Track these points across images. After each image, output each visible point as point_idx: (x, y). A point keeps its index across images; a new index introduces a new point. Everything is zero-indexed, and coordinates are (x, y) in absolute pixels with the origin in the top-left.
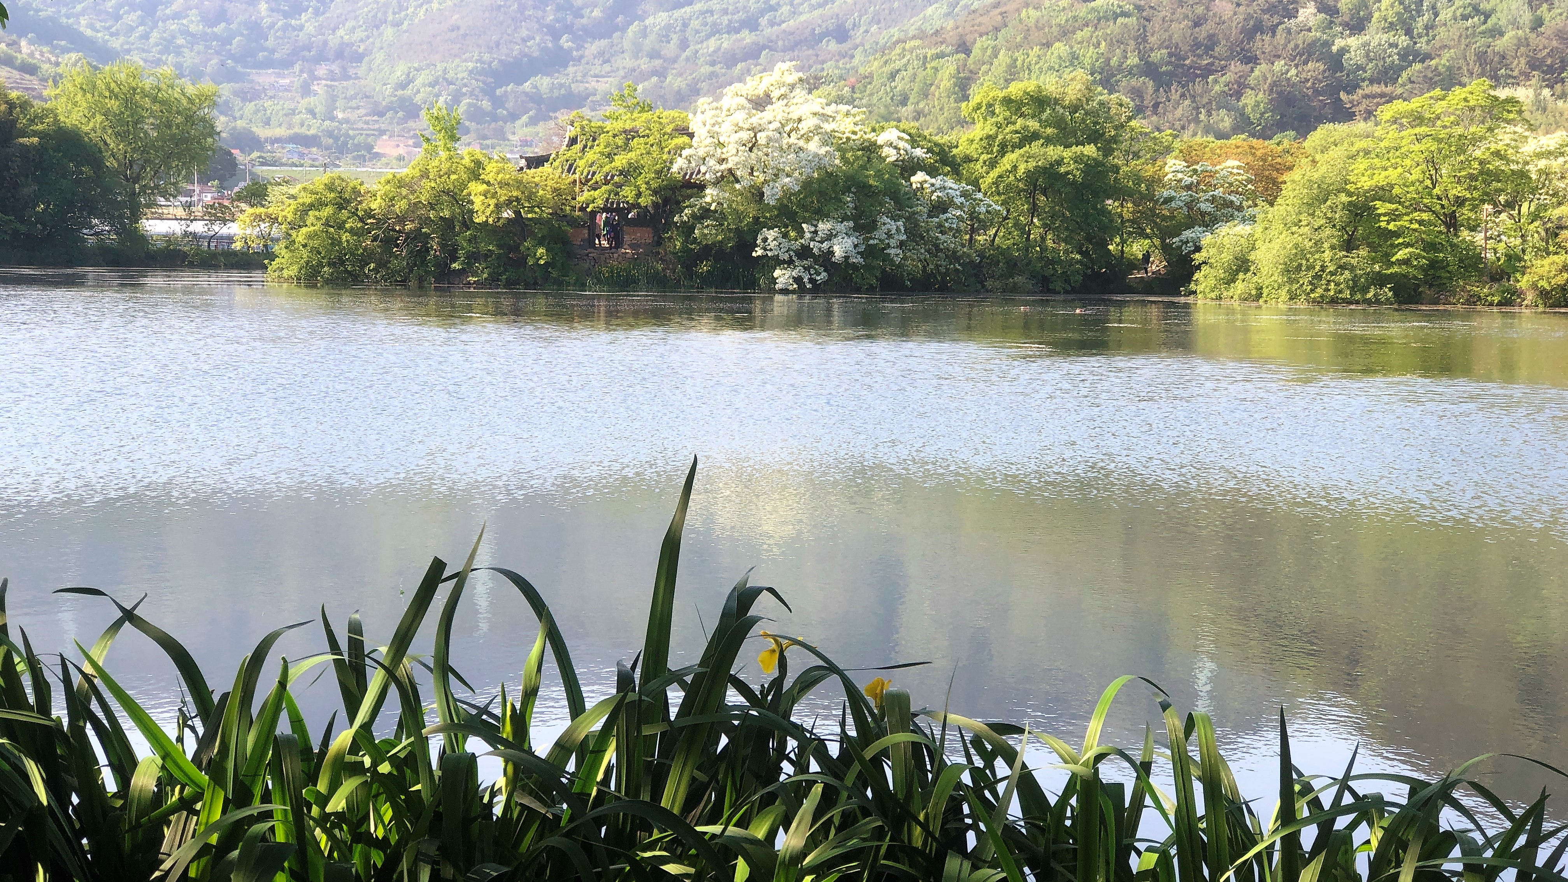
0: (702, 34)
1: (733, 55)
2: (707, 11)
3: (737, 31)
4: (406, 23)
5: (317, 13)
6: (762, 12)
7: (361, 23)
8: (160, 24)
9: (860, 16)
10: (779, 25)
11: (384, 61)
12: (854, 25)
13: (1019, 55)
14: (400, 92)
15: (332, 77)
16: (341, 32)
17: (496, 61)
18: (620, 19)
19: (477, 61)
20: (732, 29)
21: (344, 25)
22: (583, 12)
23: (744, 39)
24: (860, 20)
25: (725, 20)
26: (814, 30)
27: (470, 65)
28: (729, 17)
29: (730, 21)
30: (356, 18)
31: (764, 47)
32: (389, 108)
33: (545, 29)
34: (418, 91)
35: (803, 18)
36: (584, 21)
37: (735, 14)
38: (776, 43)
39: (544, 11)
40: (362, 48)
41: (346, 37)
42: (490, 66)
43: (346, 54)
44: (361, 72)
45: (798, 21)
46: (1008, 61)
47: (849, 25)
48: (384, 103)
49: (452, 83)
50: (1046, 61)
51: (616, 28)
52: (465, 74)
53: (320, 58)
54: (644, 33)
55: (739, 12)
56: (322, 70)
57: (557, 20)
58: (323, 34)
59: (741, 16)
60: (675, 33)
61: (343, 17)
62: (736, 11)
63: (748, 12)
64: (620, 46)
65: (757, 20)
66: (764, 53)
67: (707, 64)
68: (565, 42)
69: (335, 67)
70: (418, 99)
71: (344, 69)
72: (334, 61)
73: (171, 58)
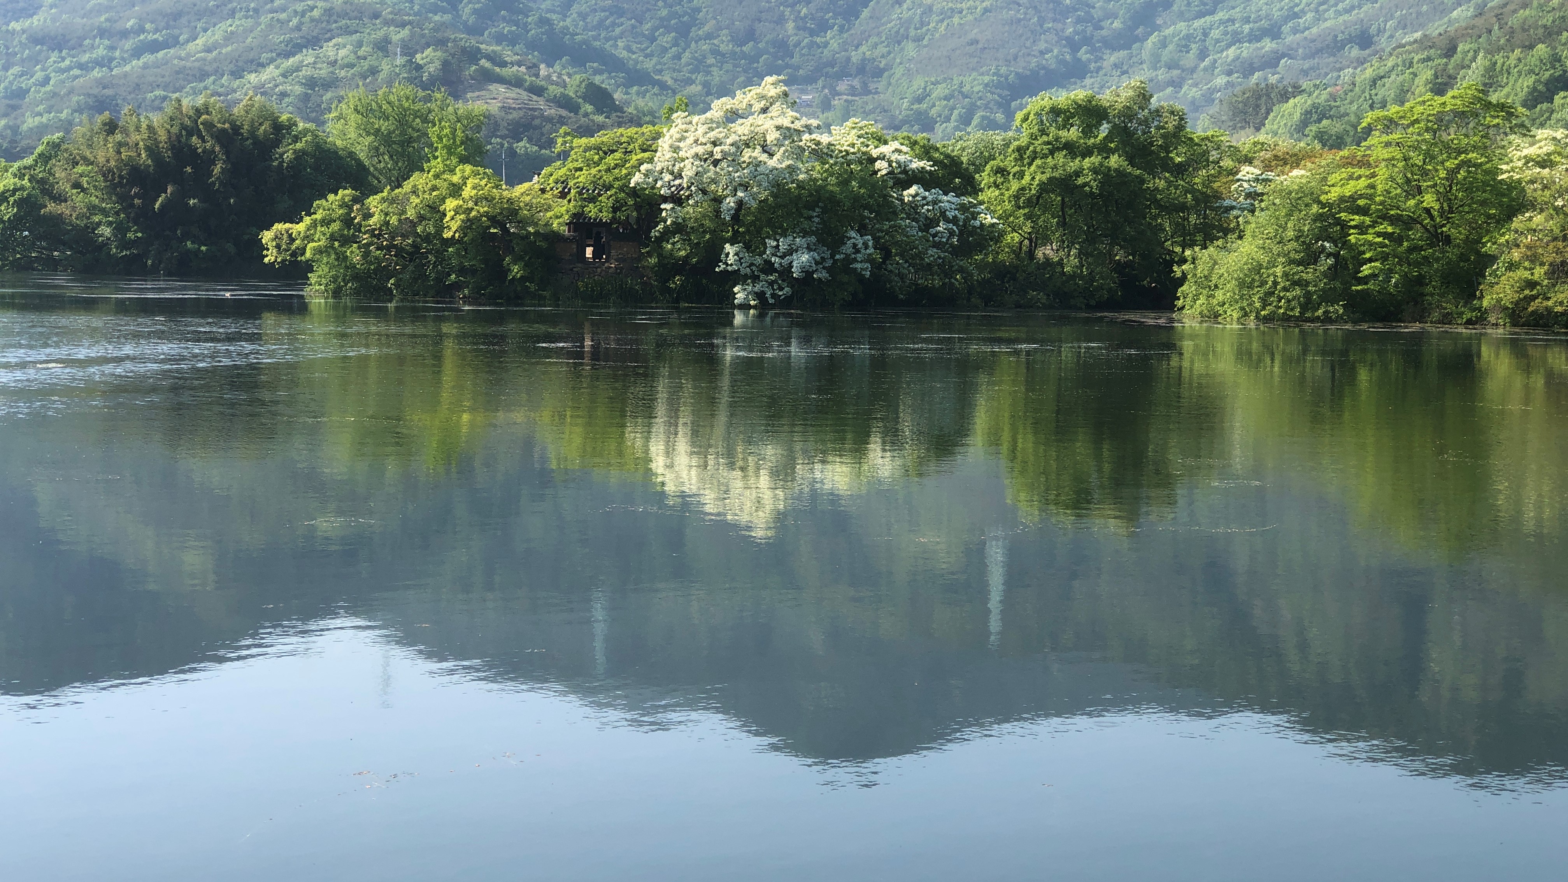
0: (1223, 44)
1: (1251, 64)
2: (1229, 20)
3: (1258, 39)
4: (927, 38)
5: (842, 30)
6: (1287, 19)
7: (884, 39)
8: (693, 44)
9: (1386, 22)
10: (1303, 32)
11: (903, 75)
12: (1379, 31)
13: (1499, 58)
14: (915, 107)
15: (853, 91)
16: (863, 48)
17: (1013, 74)
18: (1140, 31)
19: (994, 74)
20: (1254, 37)
21: (867, 41)
22: (1102, 24)
23: (1263, 48)
24: (1385, 25)
25: (1247, 28)
26: (1336, 36)
27: (986, 79)
28: (1251, 25)
29: (1251, 29)
30: (879, 34)
31: (1283, 56)
32: (904, 122)
33: (1064, 42)
34: (934, 105)
35: (1328, 24)
36: (1104, 33)
37: (1257, 22)
38: (1297, 51)
39: (1065, 24)
40: (883, 63)
41: (868, 53)
42: (1007, 79)
43: (868, 68)
44: (881, 86)
45: (1322, 27)
46: (1487, 63)
47: (1373, 30)
48: (900, 117)
49: (966, 96)
50: (1526, 65)
51: (1137, 39)
52: (981, 88)
53: (843, 74)
54: (1164, 44)
55: (1261, 20)
56: (842, 86)
57: (1076, 32)
58: (846, 50)
59: (1264, 23)
60: (1195, 43)
61: (867, 33)
62: (1259, 19)
63: (1270, 20)
64: (1139, 57)
65: (1280, 28)
66: (1283, 61)
67: (1223, 74)
68: (1083, 54)
69: (856, 83)
70: (933, 112)
71: (865, 85)
72: (856, 76)
73: (700, 77)
